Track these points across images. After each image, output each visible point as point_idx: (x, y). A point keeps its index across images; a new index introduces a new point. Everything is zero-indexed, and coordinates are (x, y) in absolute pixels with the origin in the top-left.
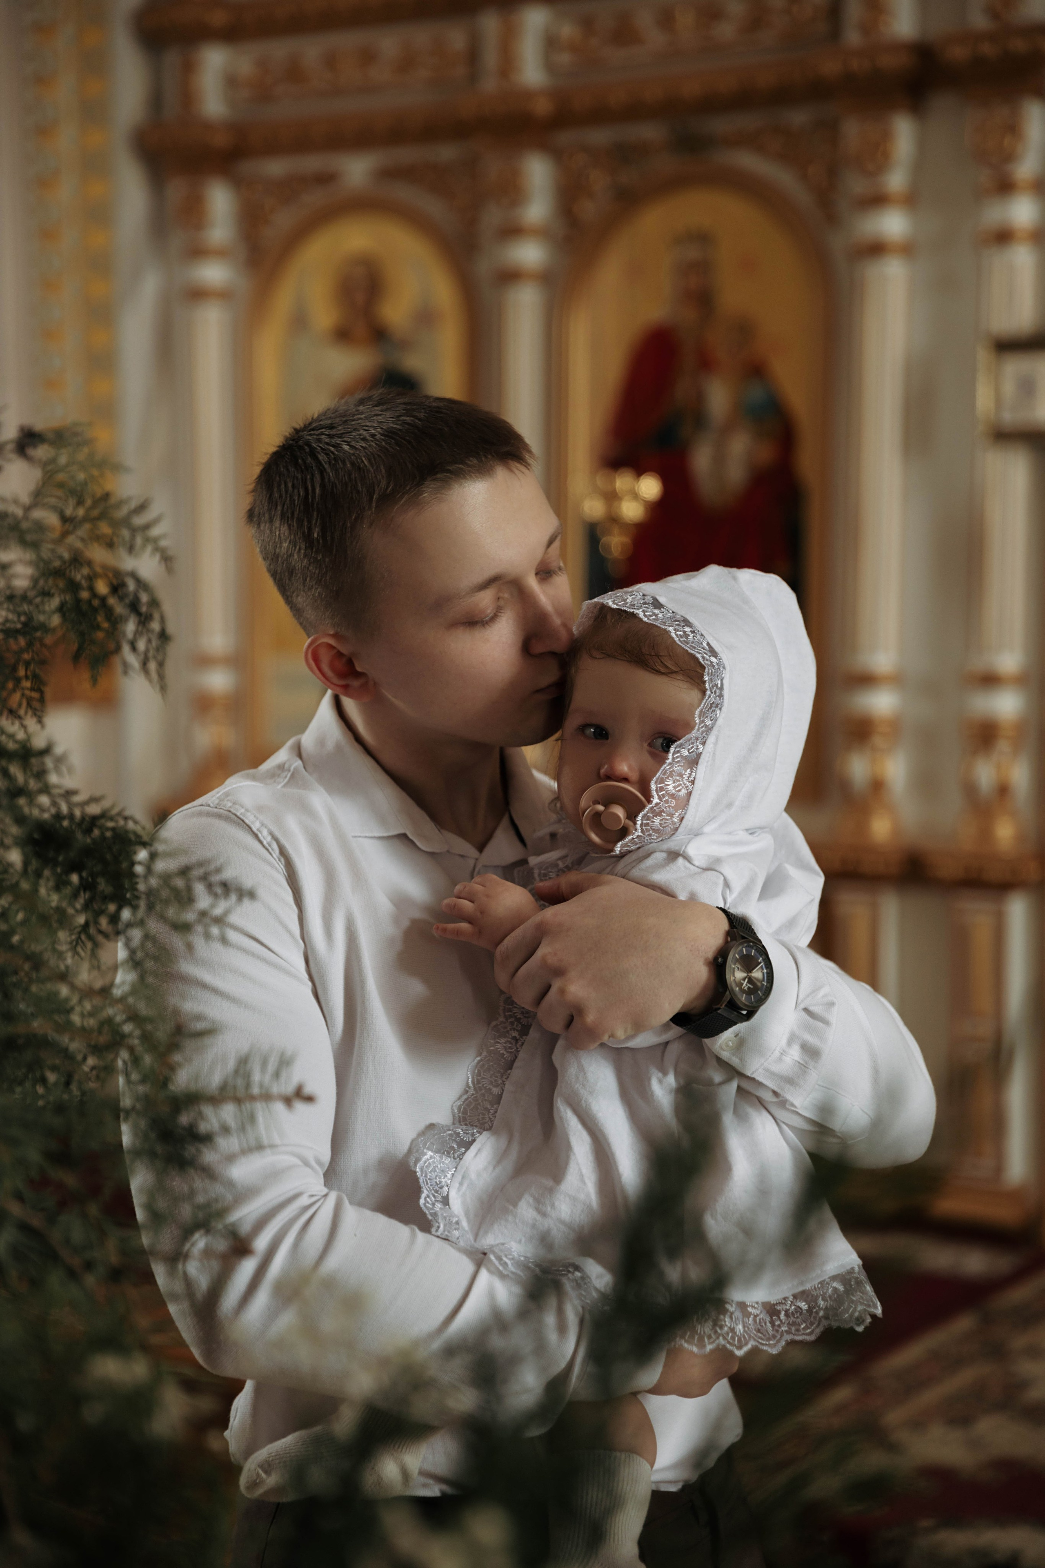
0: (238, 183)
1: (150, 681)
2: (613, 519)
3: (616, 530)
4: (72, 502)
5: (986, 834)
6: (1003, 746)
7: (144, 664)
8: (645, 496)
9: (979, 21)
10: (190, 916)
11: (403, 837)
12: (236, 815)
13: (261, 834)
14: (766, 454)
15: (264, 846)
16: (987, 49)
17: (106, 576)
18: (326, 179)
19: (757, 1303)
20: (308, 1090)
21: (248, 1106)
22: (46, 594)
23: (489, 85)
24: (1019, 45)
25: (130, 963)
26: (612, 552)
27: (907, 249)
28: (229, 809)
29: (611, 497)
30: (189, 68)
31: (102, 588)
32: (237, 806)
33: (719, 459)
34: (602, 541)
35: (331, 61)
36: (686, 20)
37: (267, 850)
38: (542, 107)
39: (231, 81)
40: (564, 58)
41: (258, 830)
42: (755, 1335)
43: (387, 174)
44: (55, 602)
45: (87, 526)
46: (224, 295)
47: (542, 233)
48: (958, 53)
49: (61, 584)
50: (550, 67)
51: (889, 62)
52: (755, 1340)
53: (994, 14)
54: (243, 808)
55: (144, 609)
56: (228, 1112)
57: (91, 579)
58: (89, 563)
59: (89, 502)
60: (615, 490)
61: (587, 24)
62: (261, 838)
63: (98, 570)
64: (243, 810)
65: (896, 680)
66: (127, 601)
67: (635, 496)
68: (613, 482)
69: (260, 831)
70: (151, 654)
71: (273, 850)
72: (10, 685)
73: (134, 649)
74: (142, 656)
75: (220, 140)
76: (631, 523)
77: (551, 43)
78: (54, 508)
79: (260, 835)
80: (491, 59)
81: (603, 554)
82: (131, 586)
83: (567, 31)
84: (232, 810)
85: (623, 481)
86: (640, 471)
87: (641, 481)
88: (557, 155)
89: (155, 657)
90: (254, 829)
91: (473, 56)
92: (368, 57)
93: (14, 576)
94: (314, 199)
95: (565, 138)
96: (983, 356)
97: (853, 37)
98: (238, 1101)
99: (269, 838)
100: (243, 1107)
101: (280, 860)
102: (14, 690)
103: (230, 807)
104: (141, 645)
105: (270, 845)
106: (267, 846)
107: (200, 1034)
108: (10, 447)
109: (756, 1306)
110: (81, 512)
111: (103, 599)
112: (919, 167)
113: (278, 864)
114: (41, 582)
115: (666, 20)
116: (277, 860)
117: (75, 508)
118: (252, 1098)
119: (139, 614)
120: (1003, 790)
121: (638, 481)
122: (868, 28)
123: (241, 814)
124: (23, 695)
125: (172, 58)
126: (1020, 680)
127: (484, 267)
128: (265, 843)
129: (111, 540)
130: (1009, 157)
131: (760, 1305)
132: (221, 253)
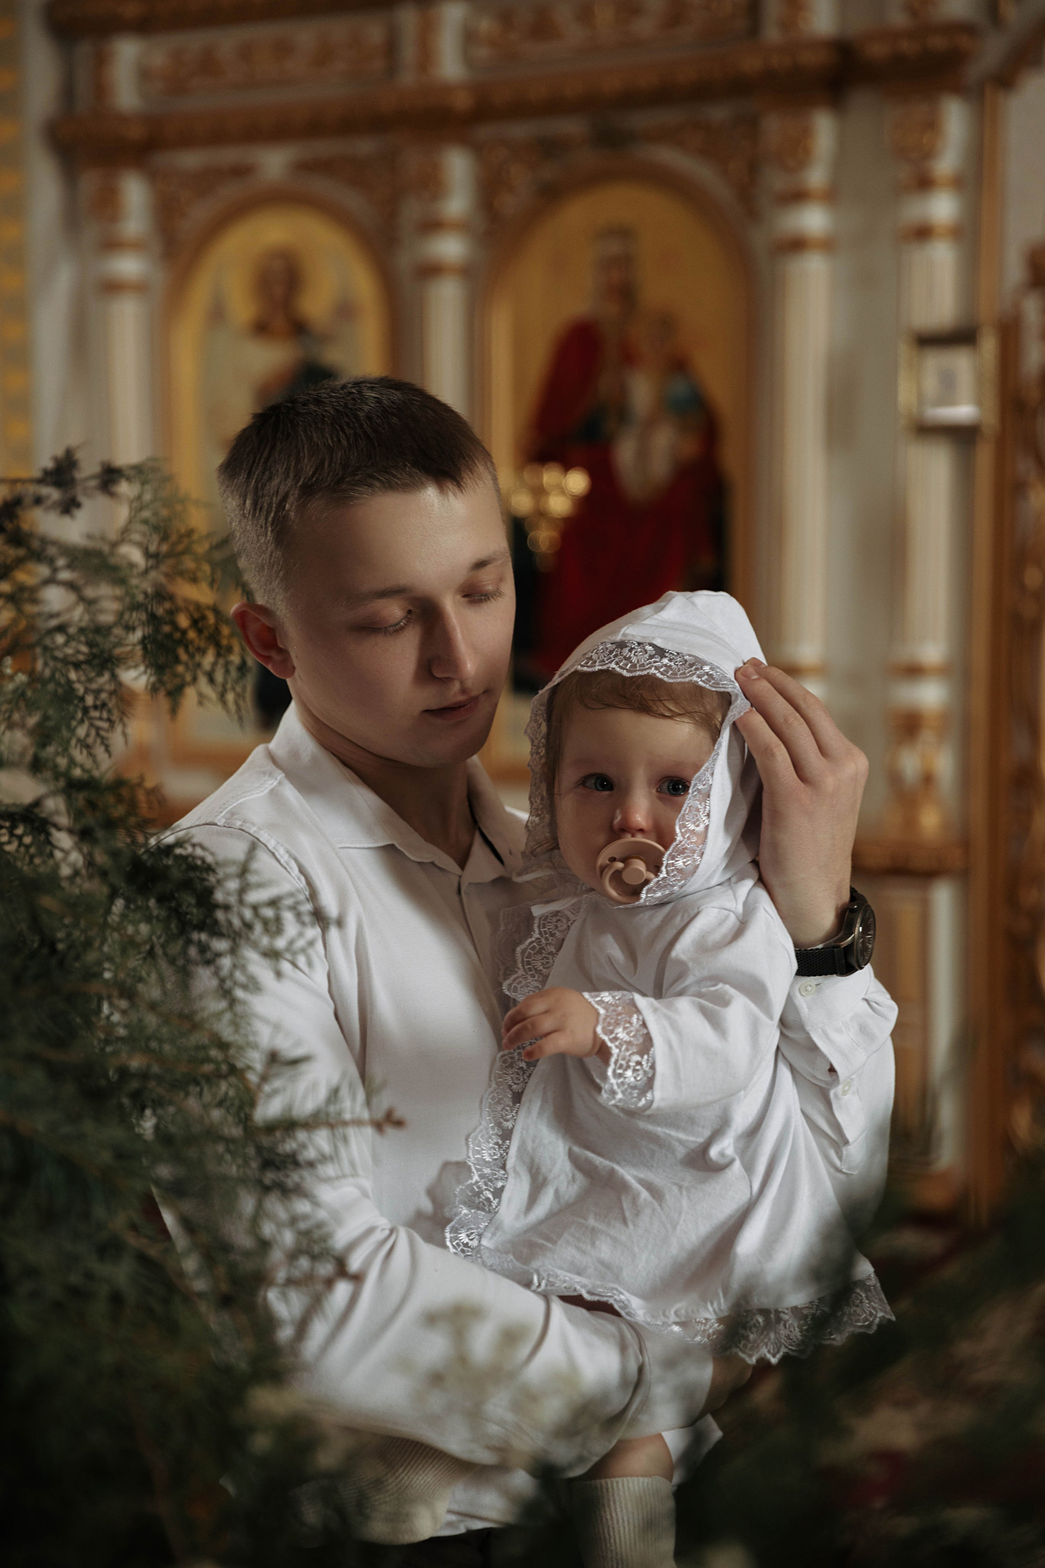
0: (153, 176)
1: (228, 711)
2: (541, 514)
3: (544, 524)
4: (156, 538)
5: (911, 822)
6: (927, 736)
7: (222, 696)
8: (573, 491)
9: (898, 18)
10: (280, 943)
11: (392, 846)
12: (249, 834)
13: (278, 852)
14: (690, 447)
15: (282, 865)
16: (907, 46)
17: (187, 609)
18: (241, 172)
19: (787, 1309)
20: (398, 1114)
21: (340, 1130)
22: (130, 628)
23: (408, 78)
24: (938, 43)
25: (220, 992)
26: (539, 546)
27: (828, 245)
28: (241, 827)
29: (539, 492)
30: (101, 61)
31: (183, 621)
32: (248, 825)
33: (643, 453)
34: (529, 536)
35: (246, 53)
36: (605, 15)
37: (285, 868)
38: (462, 101)
39: (144, 74)
40: (483, 53)
41: (274, 848)
42: (785, 1341)
43: (305, 167)
44: (139, 634)
45: (171, 562)
46: (140, 288)
47: (462, 227)
48: (878, 50)
49: (144, 617)
50: (468, 60)
51: (811, 59)
52: (786, 1347)
53: (913, 12)
54: (254, 826)
55: (224, 642)
56: (321, 1140)
57: (172, 613)
58: (171, 598)
59: (174, 538)
60: (542, 484)
61: (506, 19)
62: (279, 857)
63: (180, 603)
64: (255, 829)
65: (821, 671)
66: (206, 633)
67: (563, 491)
68: (540, 477)
69: (276, 850)
70: (229, 686)
71: (291, 868)
72: (79, 715)
73: (211, 680)
74: (220, 689)
75: (135, 133)
76: (558, 517)
77: (469, 37)
78: (138, 544)
79: (277, 854)
80: (409, 52)
81: (530, 548)
82: (211, 619)
83: (486, 25)
84: (243, 828)
85: (550, 476)
86: (567, 466)
87: (568, 476)
88: (478, 149)
89: (233, 689)
90: (271, 848)
91: (391, 48)
92: (283, 49)
93: (101, 611)
94: (230, 192)
95: (485, 132)
96: (904, 350)
97: (772, 34)
98: (331, 1126)
99: (286, 857)
100: (336, 1132)
101: (299, 879)
102: (82, 721)
103: (241, 825)
104: (219, 676)
105: (288, 864)
106: (285, 864)
107: (295, 1062)
108: (93, 483)
109: (786, 1312)
110: (164, 548)
111: (184, 632)
112: (839, 163)
113: (298, 883)
114: (127, 616)
115: (585, 15)
116: (296, 878)
117: (159, 544)
118: (345, 1124)
119: (218, 645)
120: (928, 779)
121: (566, 475)
122: (788, 24)
123: (255, 832)
124: (92, 725)
125: (84, 49)
126: (944, 671)
127: (404, 261)
128: (282, 861)
129: (194, 573)
130: (928, 154)
131: (790, 1310)
132: (137, 246)
